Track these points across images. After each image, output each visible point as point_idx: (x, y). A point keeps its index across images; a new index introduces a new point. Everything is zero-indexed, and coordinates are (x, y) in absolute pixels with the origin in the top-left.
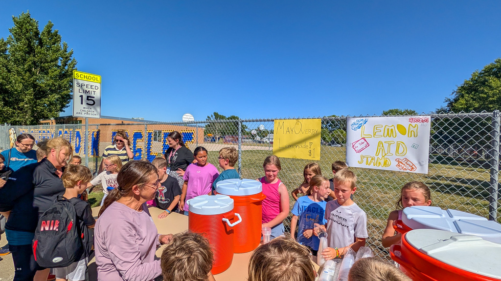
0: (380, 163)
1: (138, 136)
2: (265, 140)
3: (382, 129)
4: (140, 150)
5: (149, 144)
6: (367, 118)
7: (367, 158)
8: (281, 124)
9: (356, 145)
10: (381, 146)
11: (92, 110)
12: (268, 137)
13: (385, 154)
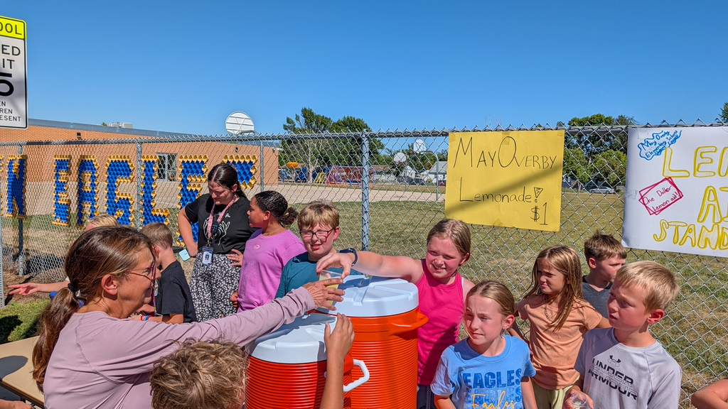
0: (707, 239)
1: (119, 169)
2: (426, 176)
3: (716, 157)
4: (125, 203)
5: (148, 189)
6: (678, 129)
7: (677, 228)
8: (466, 142)
9: (649, 196)
10: (712, 197)
11: (8, 107)
12: (434, 169)
13: (722, 219)
